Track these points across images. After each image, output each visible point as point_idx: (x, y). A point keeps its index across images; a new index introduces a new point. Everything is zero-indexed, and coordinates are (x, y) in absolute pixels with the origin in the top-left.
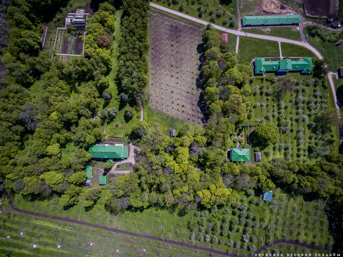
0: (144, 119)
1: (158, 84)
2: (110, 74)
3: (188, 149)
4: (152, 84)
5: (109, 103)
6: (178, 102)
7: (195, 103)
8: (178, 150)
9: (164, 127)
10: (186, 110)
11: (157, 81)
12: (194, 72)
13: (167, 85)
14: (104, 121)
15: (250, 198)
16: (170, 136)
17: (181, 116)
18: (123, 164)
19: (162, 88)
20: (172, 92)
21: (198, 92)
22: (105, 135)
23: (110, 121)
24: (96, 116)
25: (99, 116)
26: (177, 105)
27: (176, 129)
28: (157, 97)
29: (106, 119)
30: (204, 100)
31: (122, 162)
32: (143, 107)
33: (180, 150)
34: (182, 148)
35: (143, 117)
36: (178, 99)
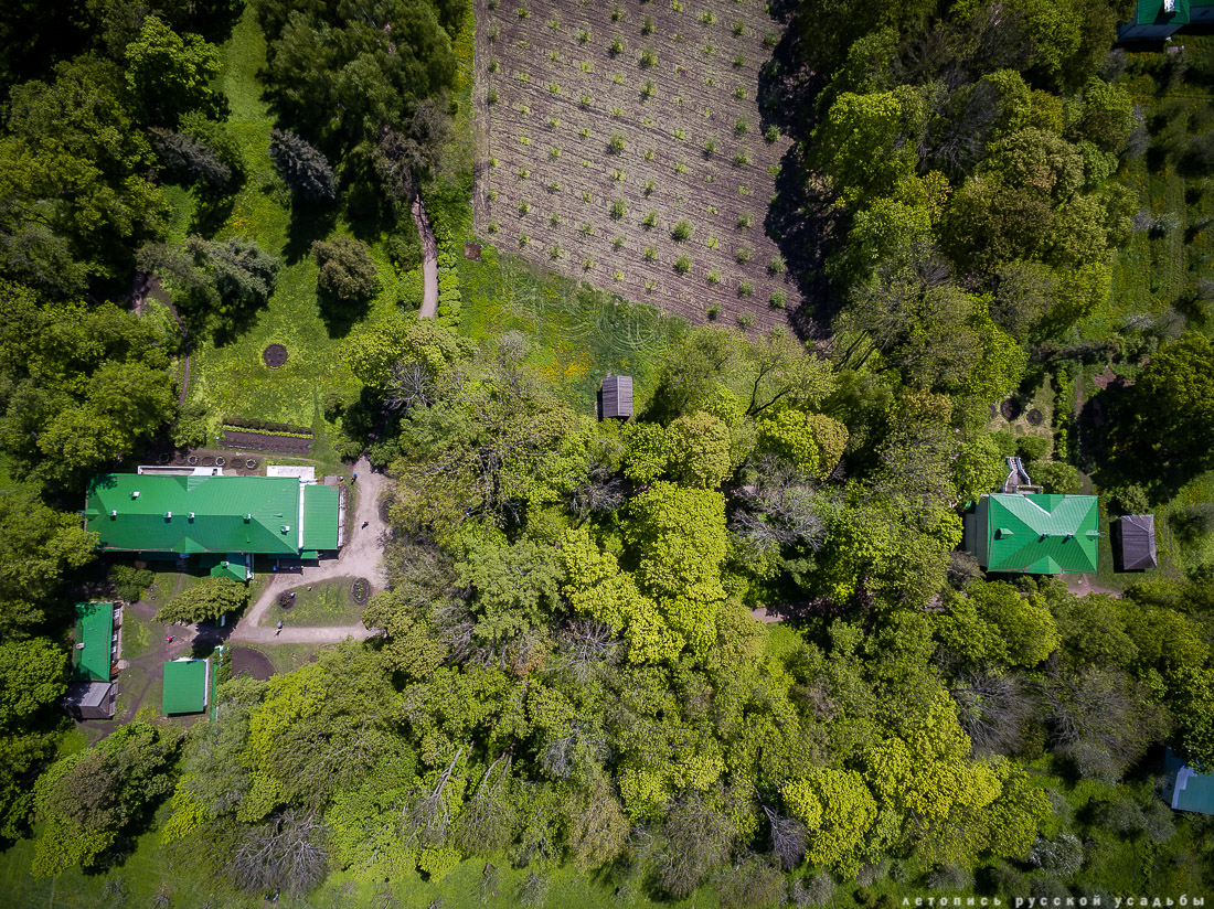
0: (440, 316)
1: (528, 101)
2: (230, 37)
3: (720, 501)
4: (491, 101)
5: (228, 216)
6: (648, 208)
7: (755, 217)
8: (651, 503)
9: (565, 362)
10: (698, 263)
11: (522, 85)
12: (745, 30)
13: (583, 107)
14: (197, 326)
15: (1087, 789)
16: (601, 418)
17: (664, 296)
18: (315, 585)
19: (551, 127)
20: (612, 150)
21: (767, 153)
22: (202, 413)
23: (235, 328)
24: (144, 295)
25: (163, 298)
26: (641, 229)
27: (637, 374)
28: (522, 177)
29: (206, 314)
30: (802, 201)
31: (311, 575)
32: (438, 241)
33: (667, 504)
34: (682, 493)
35: (434, 304)
36: (648, 192)
